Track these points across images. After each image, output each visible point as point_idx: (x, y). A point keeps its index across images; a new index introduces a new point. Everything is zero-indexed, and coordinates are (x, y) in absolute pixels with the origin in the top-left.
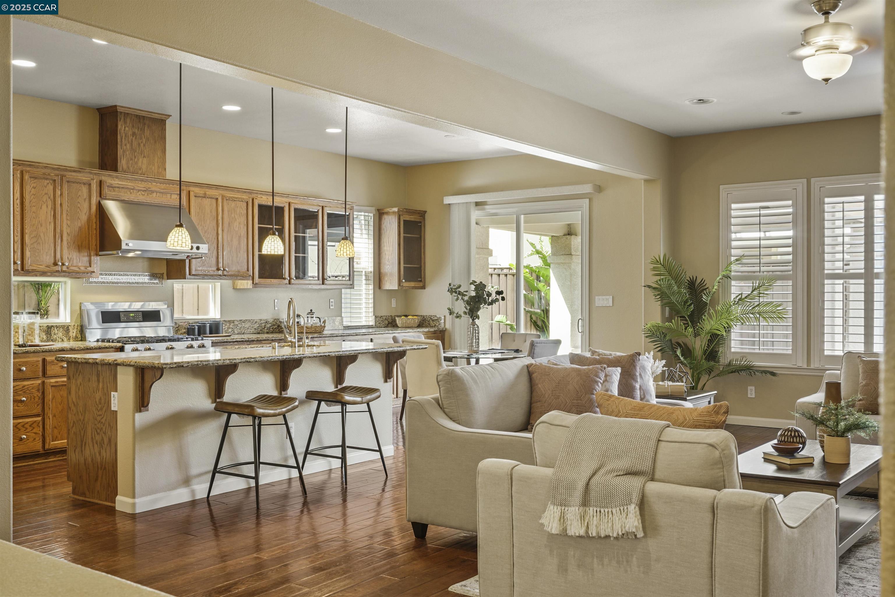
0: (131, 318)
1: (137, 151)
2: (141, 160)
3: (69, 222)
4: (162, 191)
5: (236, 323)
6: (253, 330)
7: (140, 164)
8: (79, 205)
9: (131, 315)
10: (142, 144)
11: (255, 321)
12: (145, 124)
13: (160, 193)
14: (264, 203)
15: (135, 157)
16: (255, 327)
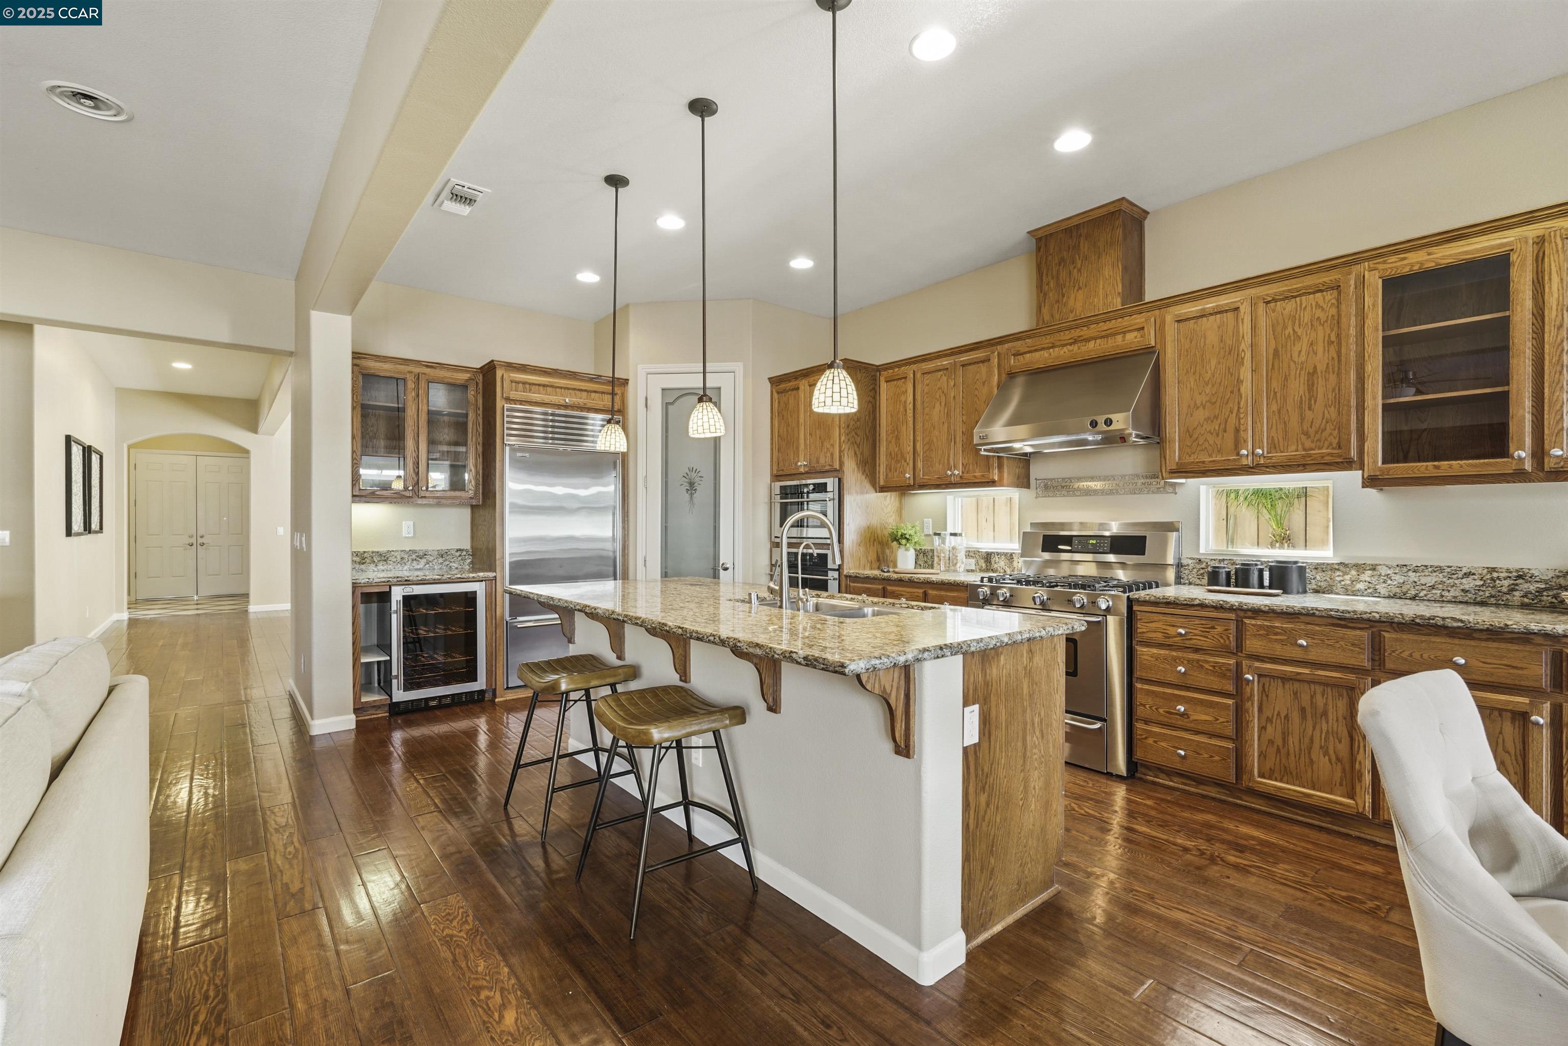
0: (1090, 547)
1: (1068, 284)
2: (1073, 296)
3: (964, 418)
4: (1103, 333)
5: (1384, 571)
6: (1458, 593)
7: (1071, 302)
8: (976, 393)
9: (1091, 542)
10: (1075, 271)
11: (1465, 570)
12: (1081, 235)
13: (1102, 337)
14: (1393, 273)
15: (1063, 296)
16: (1467, 587)
